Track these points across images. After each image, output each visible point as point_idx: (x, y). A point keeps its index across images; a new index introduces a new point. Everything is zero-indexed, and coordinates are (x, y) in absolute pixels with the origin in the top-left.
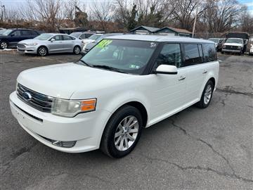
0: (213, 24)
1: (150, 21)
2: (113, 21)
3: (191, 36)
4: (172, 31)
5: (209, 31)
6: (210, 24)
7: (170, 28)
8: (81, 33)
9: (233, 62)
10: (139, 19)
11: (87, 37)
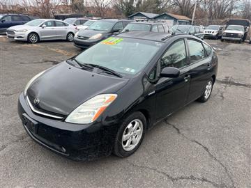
0: (213, 10)
1: (149, 7)
2: (111, 6)
3: (190, 23)
4: (171, 18)
5: (209, 18)
6: (210, 10)
7: (170, 14)
8: (75, 19)
9: (233, 50)
10: (138, 5)
11: (82, 23)
